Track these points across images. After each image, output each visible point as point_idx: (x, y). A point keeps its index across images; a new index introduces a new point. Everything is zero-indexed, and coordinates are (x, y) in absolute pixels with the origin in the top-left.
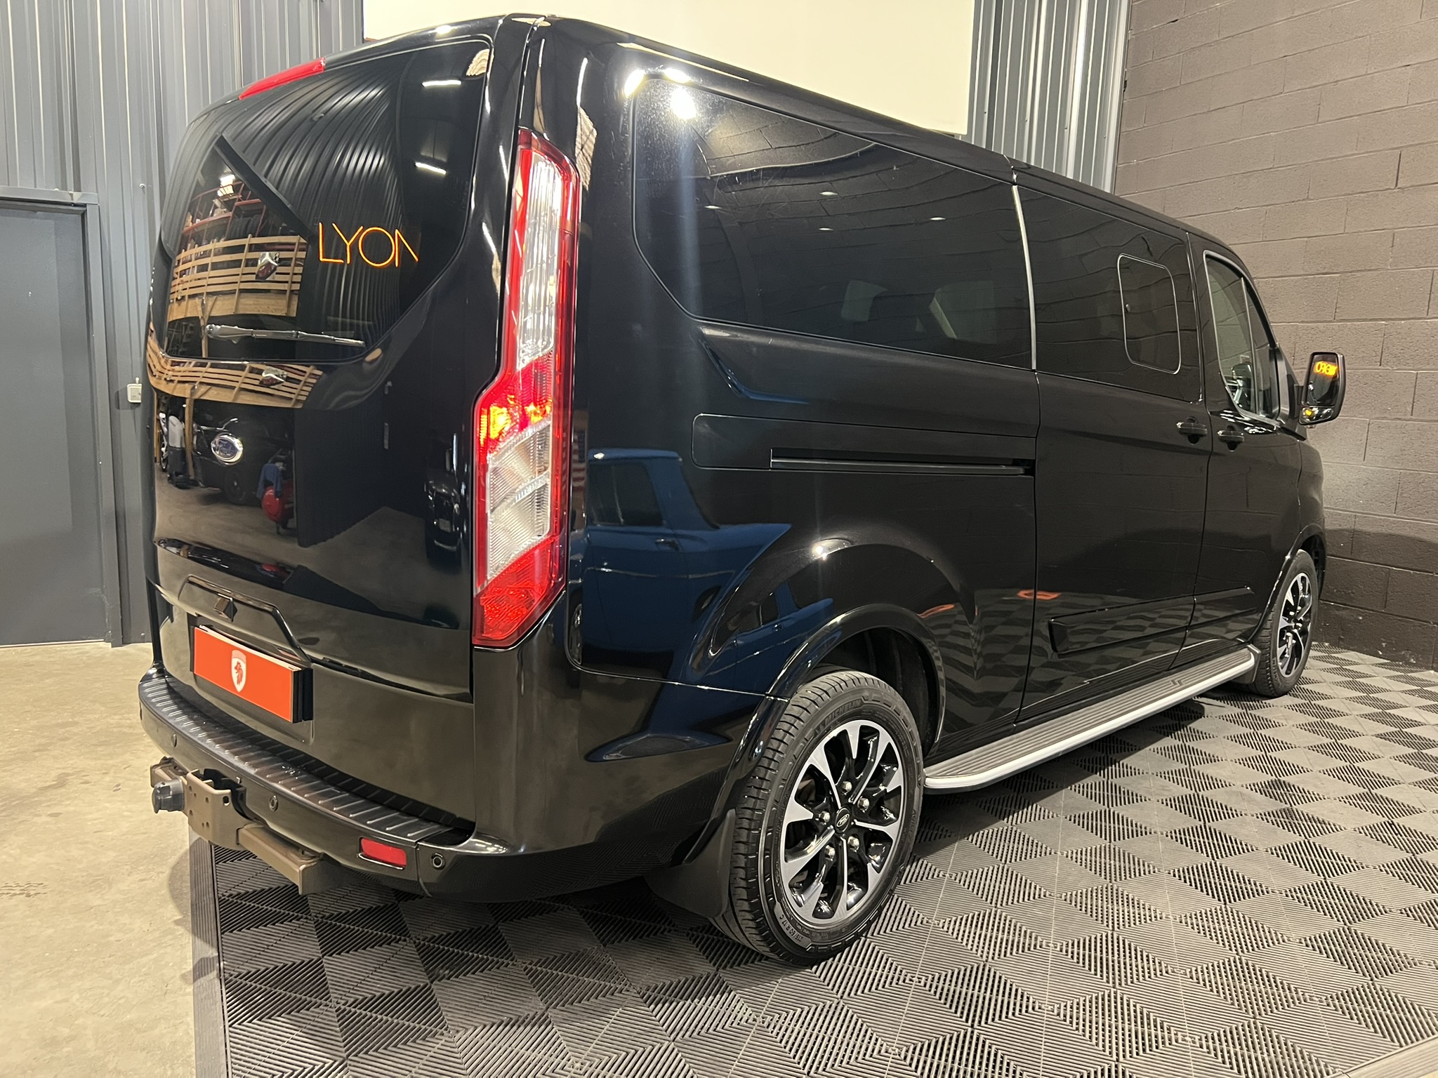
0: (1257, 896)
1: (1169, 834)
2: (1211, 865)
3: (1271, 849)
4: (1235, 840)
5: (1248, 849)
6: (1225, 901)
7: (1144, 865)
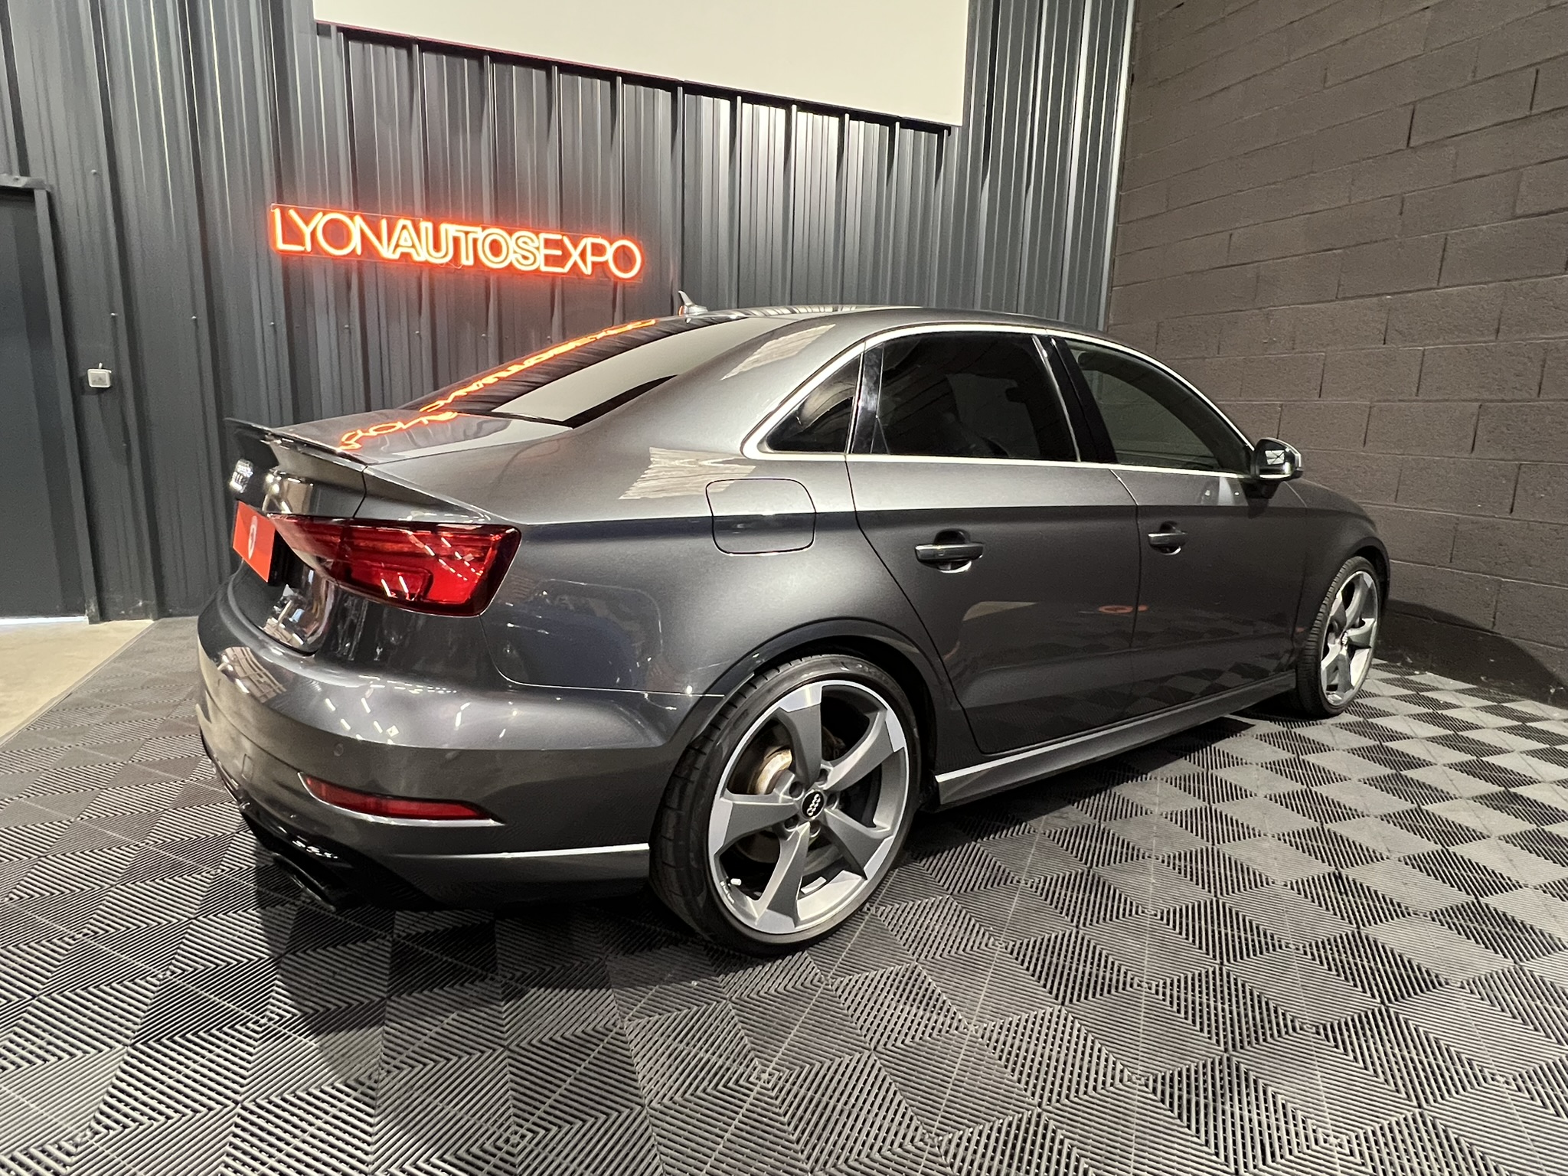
0: (1113, 991)
1: (1035, 885)
2: (1070, 936)
3: (1162, 913)
4: (1120, 895)
5: (1131, 911)
6: (1064, 997)
7: (978, 932)
